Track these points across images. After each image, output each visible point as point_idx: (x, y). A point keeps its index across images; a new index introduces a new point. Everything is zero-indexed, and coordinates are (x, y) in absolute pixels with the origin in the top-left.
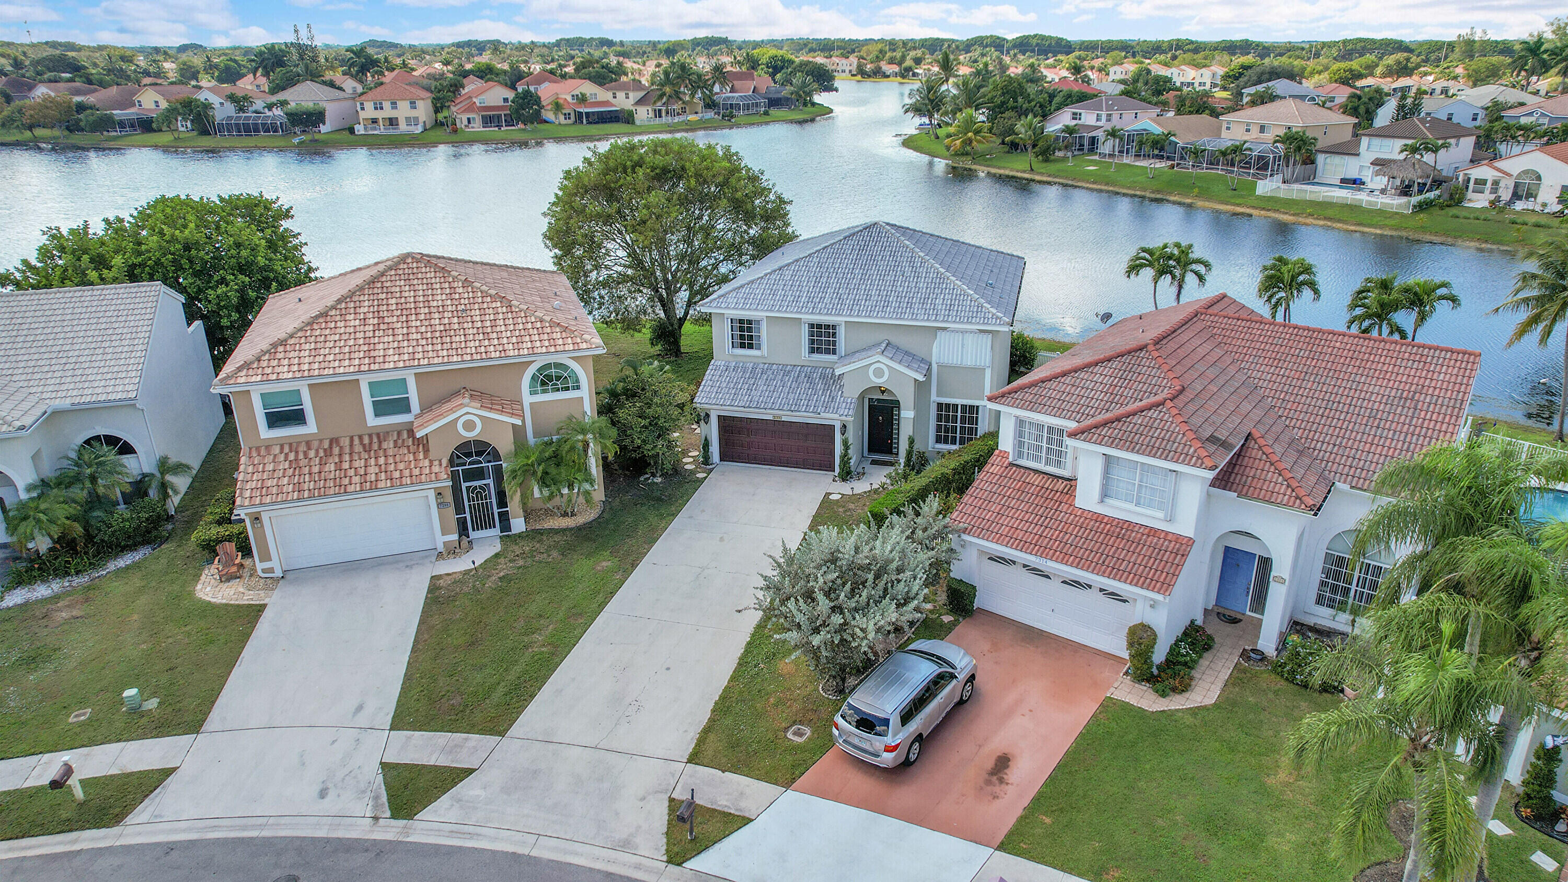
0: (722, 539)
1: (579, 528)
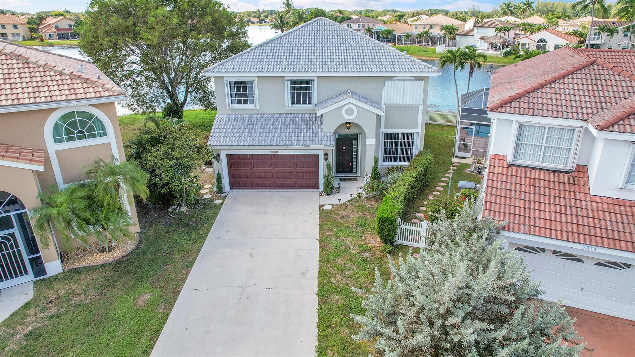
0: (251, 255)
1: (118, 262)
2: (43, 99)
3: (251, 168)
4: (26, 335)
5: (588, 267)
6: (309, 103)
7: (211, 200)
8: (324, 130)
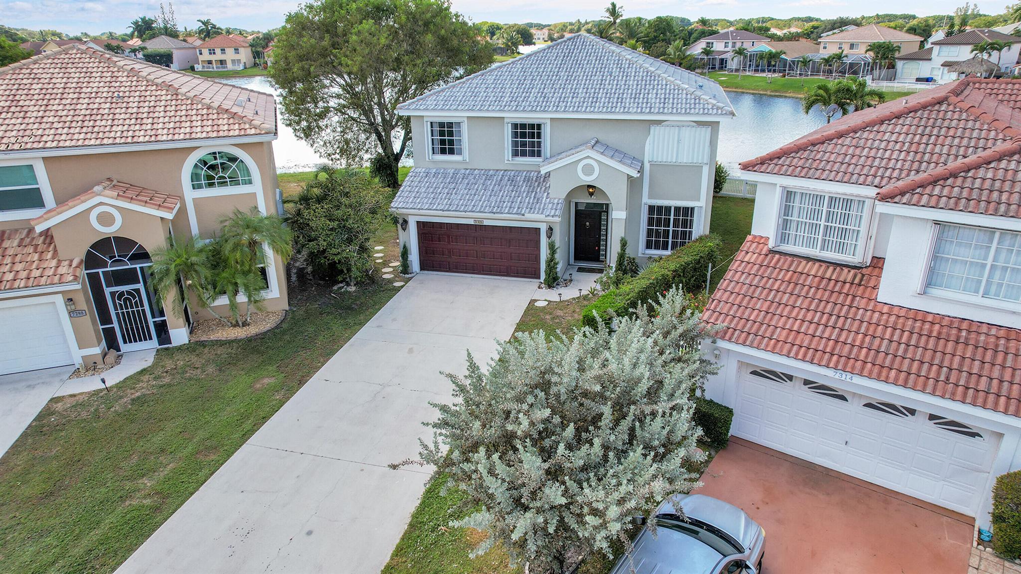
0: (411, 351)
1: (249, 340)
2: (182, 136)
3: (449, 242)
4: (133, 400)
5: (854, 409)
6: (539, 155)
7: (390, 281)
8: (550, 195)
